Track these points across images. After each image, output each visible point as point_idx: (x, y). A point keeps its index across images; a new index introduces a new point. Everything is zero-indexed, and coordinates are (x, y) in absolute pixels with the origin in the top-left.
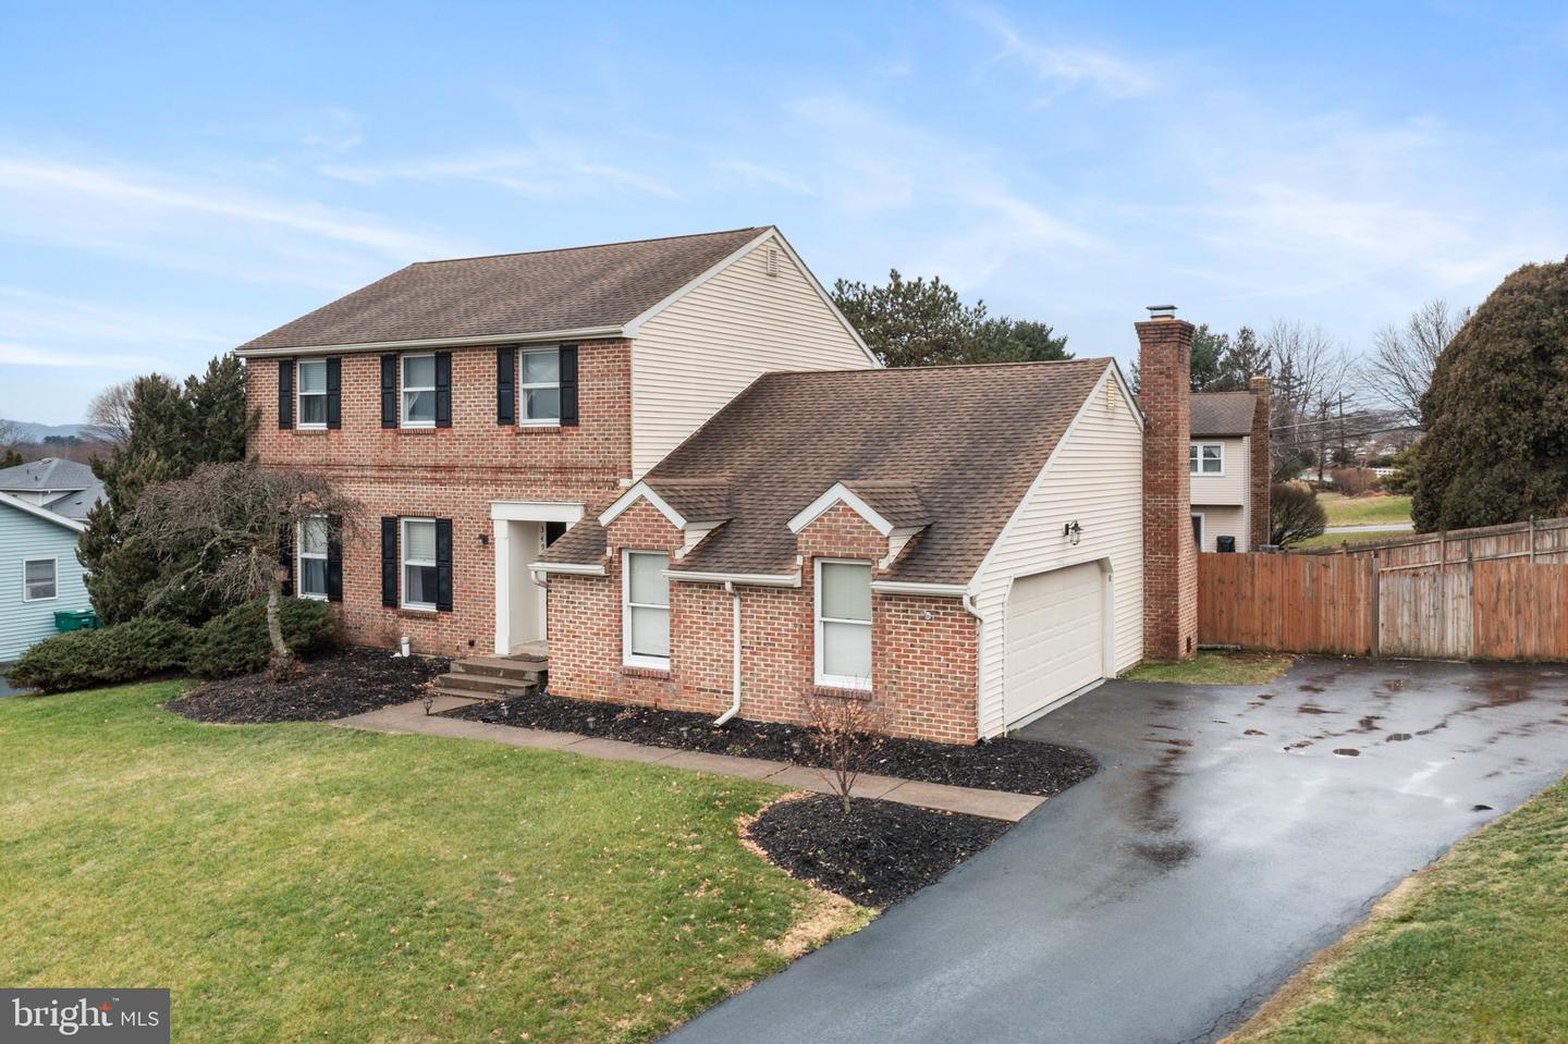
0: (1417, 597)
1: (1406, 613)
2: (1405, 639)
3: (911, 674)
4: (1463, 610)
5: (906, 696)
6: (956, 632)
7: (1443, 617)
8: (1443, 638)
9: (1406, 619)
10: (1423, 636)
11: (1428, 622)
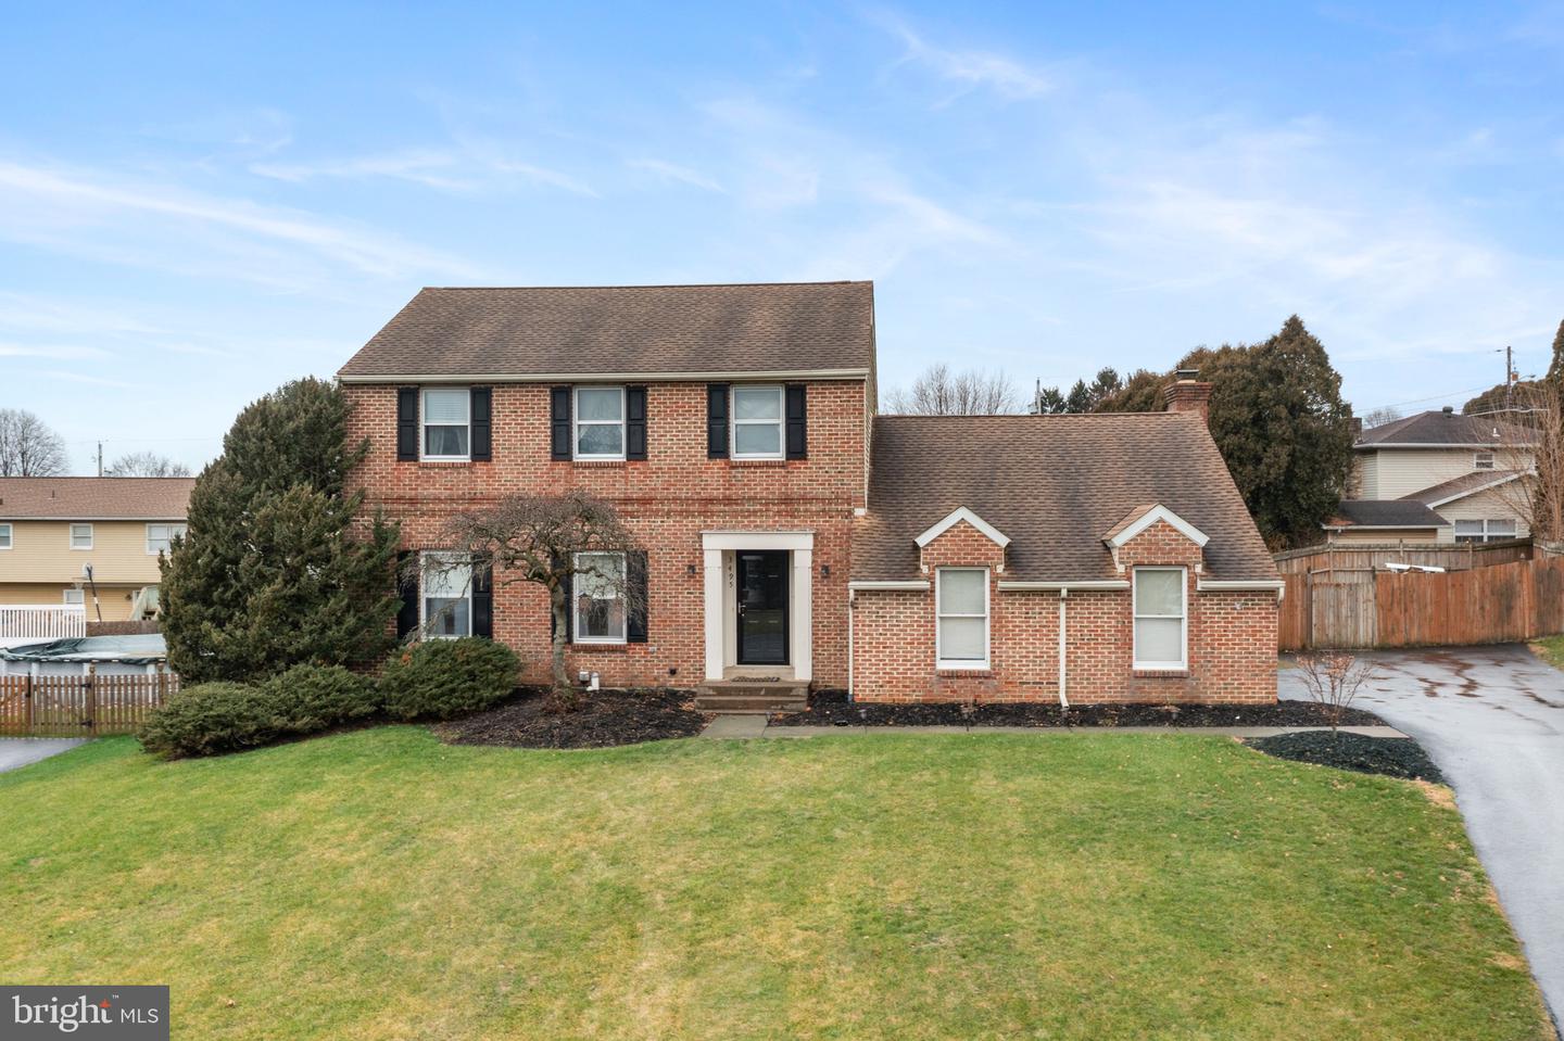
0: (1339, 603)
1: (1331, 615)
2: (1331, 634)
3: (1223, 653)
4: (1370, 610)
5: (1220, 671)
6: (1263, 618)
7: (1357, 617)
8: (1356, 632)
9: (1331, 619)
10: (1344, 631)
11: (1347, 621)
